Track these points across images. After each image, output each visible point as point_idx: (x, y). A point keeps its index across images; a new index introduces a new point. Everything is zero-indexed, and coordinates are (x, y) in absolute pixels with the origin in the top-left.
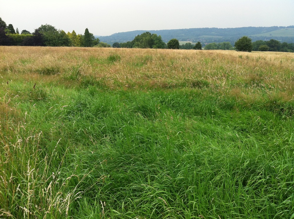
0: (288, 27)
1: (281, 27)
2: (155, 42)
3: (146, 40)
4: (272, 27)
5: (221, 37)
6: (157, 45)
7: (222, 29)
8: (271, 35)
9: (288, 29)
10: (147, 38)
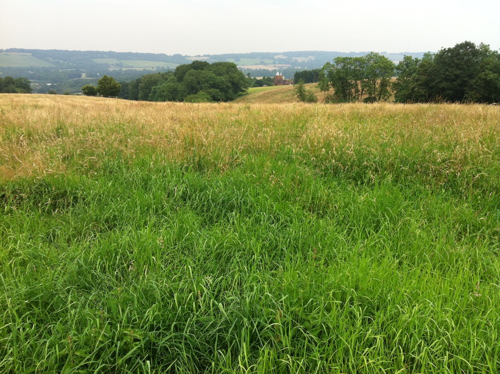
0: (7, 51)
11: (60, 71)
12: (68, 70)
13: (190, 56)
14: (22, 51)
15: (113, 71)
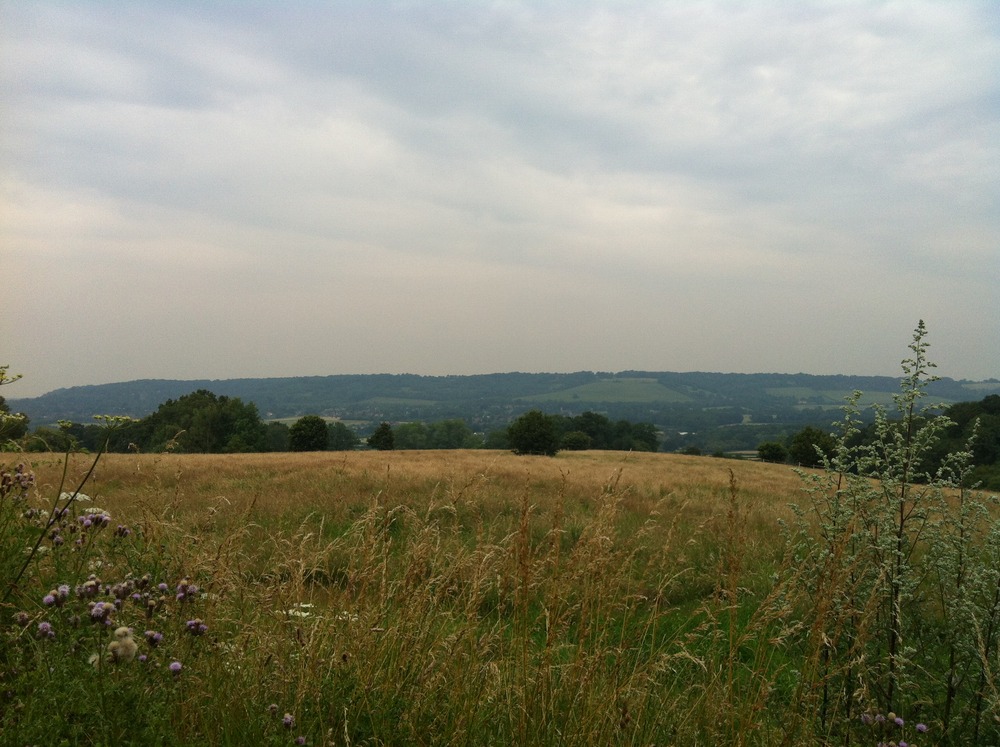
0: (620, 375)
1: (602, 375)
2: (237, 423)
3: (204, 417)
4: (576, 375)
5: (432, 403)
6: (243, 433)
7: (432, 379)
8: (575, 397)
9: (620, 379)
10: (207, 410)
11: (704, 409)
12: (718, 408)
13: (971, 382)
14: (643, 374)
15: (804, 410)
